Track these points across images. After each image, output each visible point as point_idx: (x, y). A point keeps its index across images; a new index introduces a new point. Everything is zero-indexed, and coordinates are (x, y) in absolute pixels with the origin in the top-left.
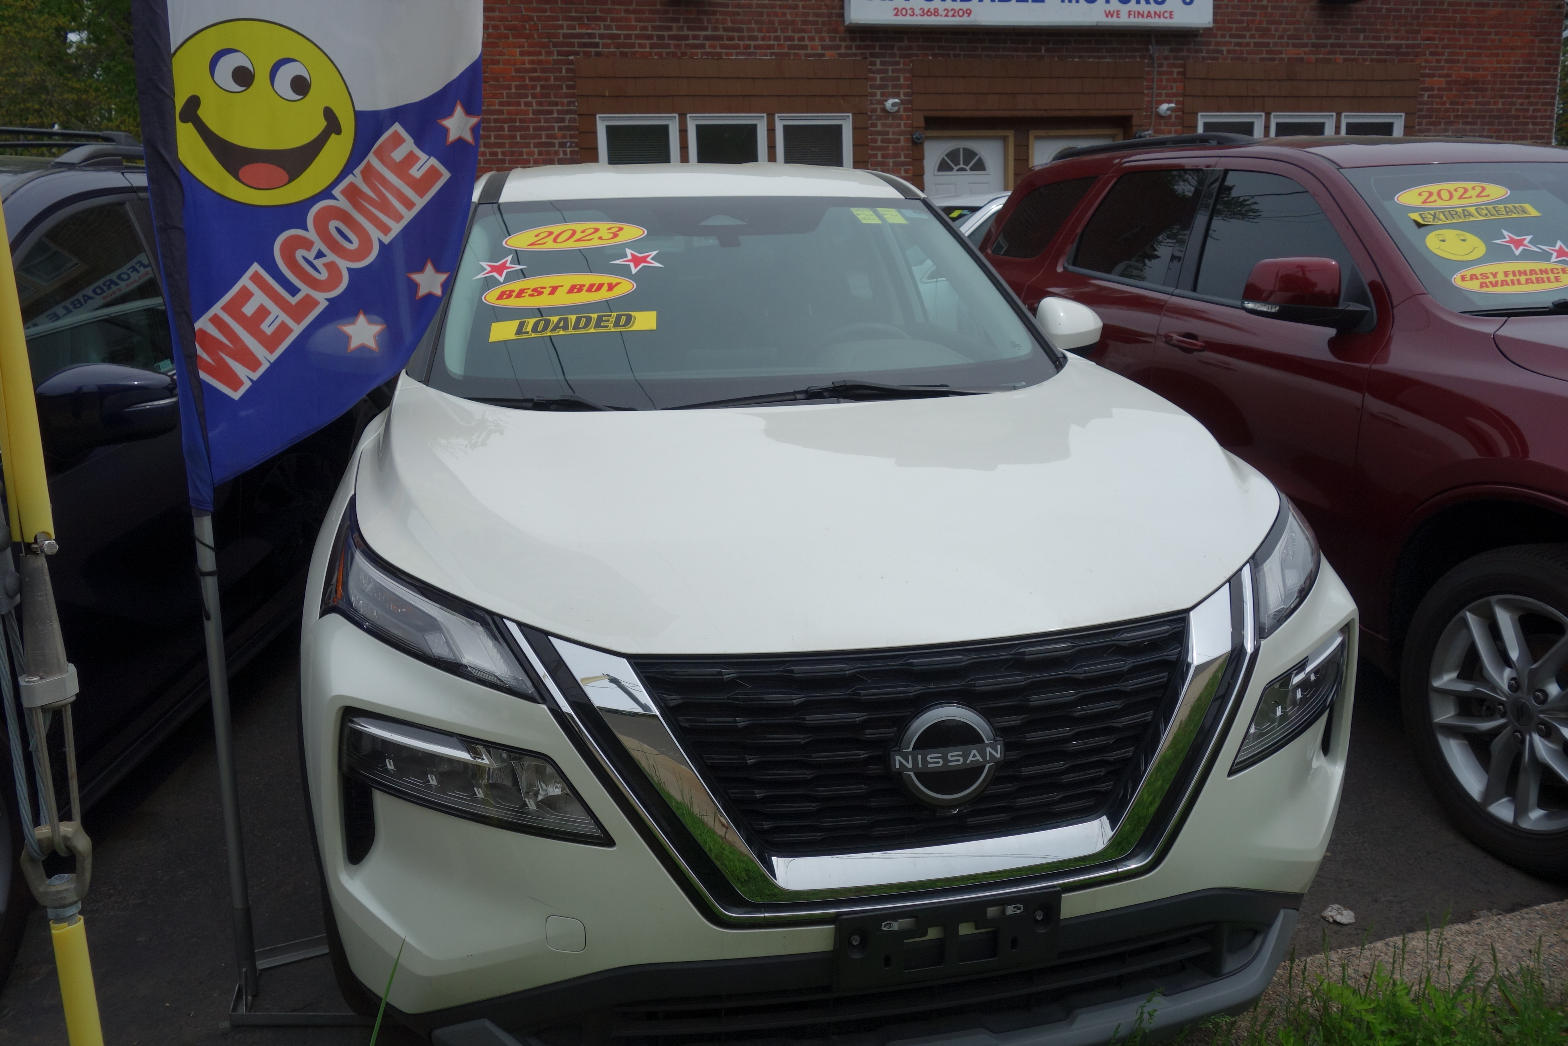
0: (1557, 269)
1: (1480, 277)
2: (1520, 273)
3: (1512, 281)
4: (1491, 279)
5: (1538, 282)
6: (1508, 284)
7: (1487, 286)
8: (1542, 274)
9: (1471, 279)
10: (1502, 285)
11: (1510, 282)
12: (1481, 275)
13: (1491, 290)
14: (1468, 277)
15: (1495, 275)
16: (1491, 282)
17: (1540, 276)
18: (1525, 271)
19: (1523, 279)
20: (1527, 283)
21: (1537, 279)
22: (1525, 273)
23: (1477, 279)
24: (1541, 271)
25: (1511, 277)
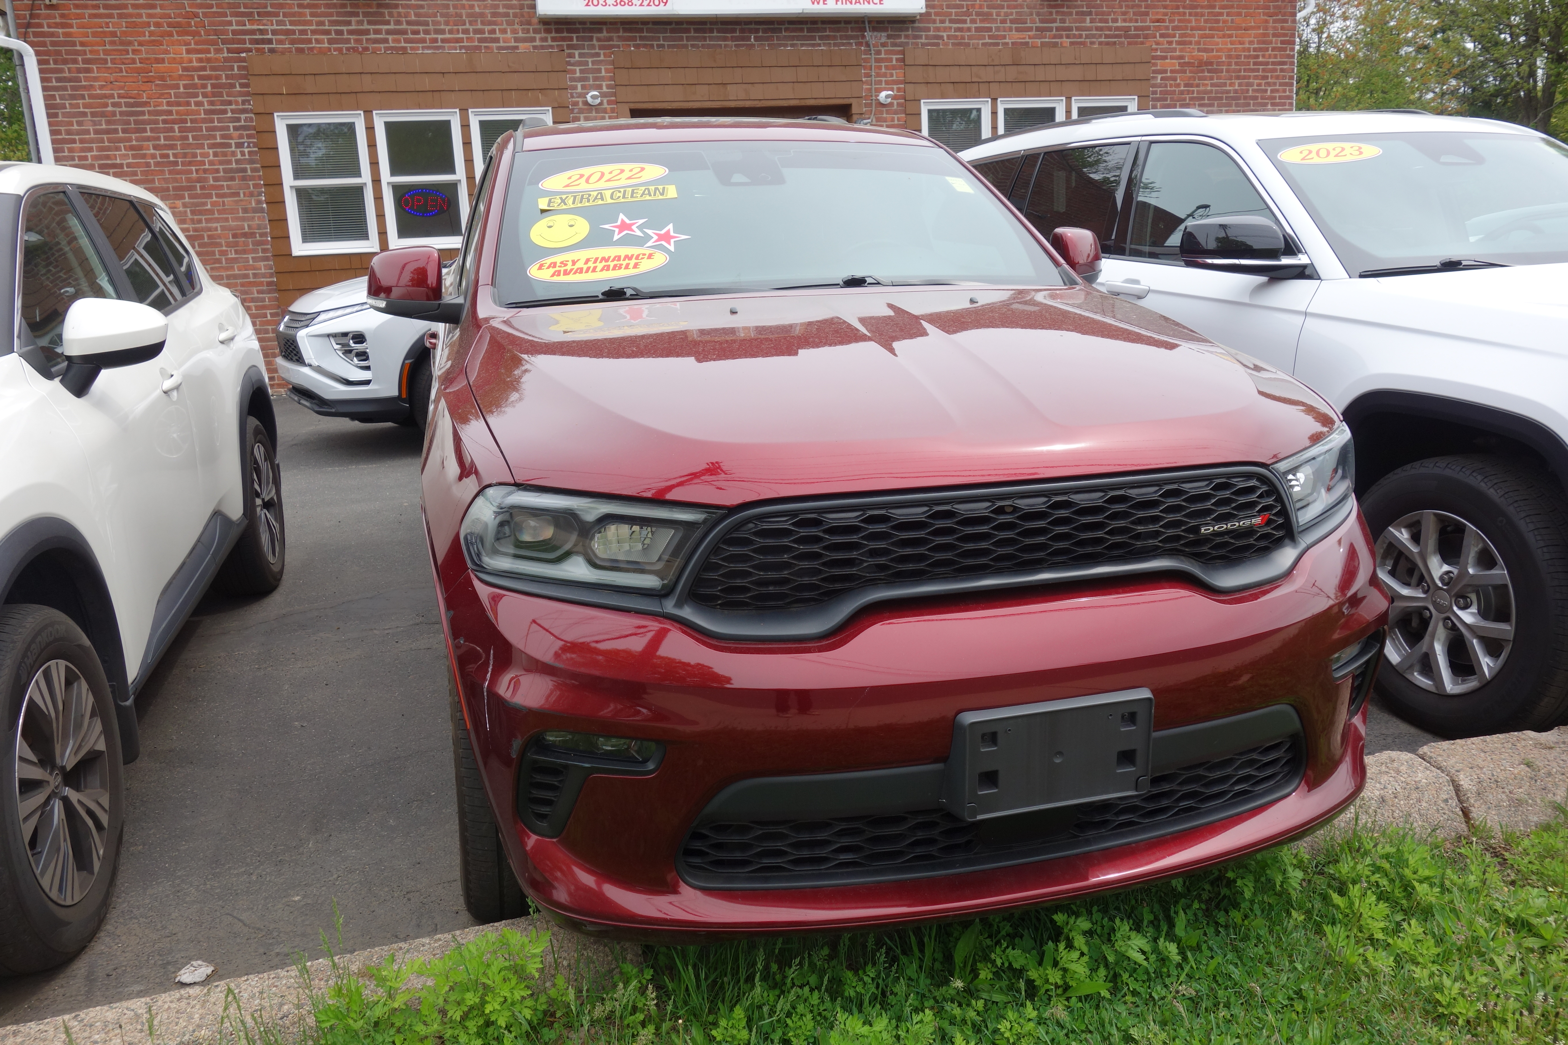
0: (644, 255)
1: (558, 264)
2: (603, 259)
3: (588, 269)
4: (569, 267)
5: (614, 269)
6: (581, 272)
7: (559, 275)
8: (624, 260)
9: (548, 268)
10: (575, 273)
11: (584, 270)
12: (562, 263)
13: (562, 278)
14: (547, 265)
15: (574, 263)
16: (565, 271)
17: (621, 262)
18: (609, 257)
19: (600, 266)
20: (602, 270)
21: (615, 266)
22: (607, 260)
23: (555, 267)
24: (626, 257)
25: (590, 264)
